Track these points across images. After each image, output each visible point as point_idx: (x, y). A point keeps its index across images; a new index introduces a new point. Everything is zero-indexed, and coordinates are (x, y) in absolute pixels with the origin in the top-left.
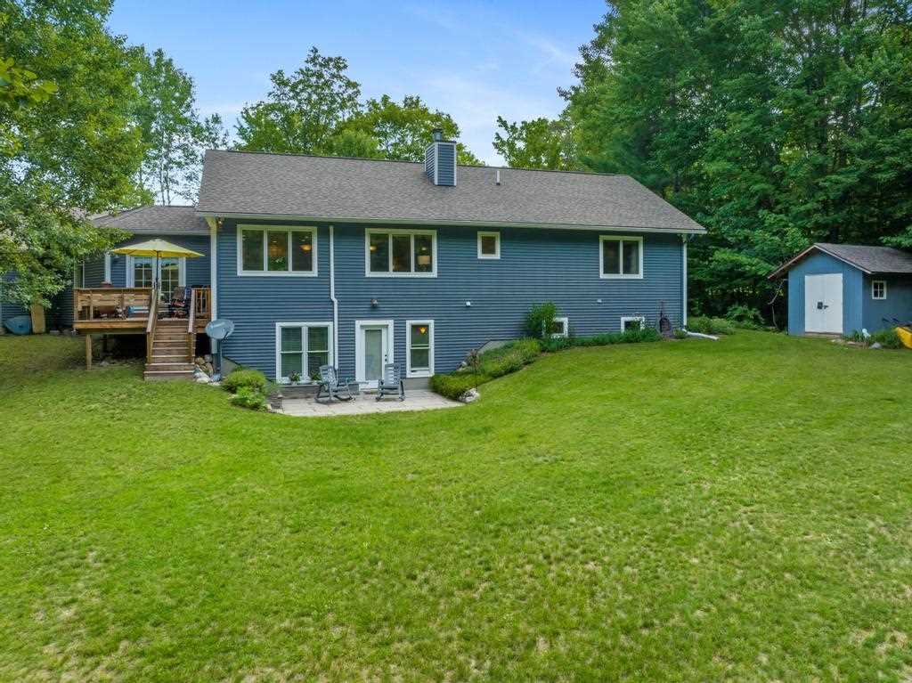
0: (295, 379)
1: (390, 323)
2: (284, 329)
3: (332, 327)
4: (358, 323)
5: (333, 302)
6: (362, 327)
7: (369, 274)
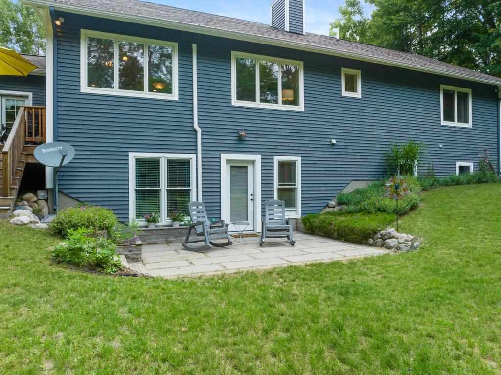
0: (154, 221)
1: (258, 158)
2: (138, 161)
3: (195, 161)
4: (224, 157)
5: (196, 131)
6: (228, 161)
7: (235, 102)
